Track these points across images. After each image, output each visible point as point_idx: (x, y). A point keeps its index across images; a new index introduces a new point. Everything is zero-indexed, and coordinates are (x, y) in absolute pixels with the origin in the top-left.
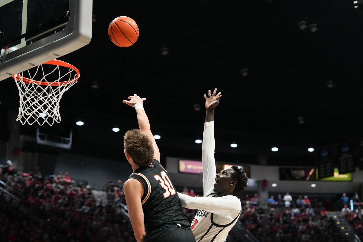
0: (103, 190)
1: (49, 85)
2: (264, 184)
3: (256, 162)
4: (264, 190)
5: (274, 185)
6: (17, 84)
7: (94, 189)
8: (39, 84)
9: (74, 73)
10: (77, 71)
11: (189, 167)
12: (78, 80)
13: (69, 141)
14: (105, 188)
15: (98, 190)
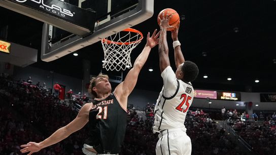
0: (143, 111)
1: (123, 44)
2: (249, 105)
3: (244, 90)
4: (250, 109)
5: (257, 105)
6: (103, 44)
7: (137, 110)
8: (116, 44)
9: (140, 36)
10: (142, 35)
11: (200, 94)
12: (142, 41)
13: (121, 78)
14: (145, 109)
15: (139, 110)
